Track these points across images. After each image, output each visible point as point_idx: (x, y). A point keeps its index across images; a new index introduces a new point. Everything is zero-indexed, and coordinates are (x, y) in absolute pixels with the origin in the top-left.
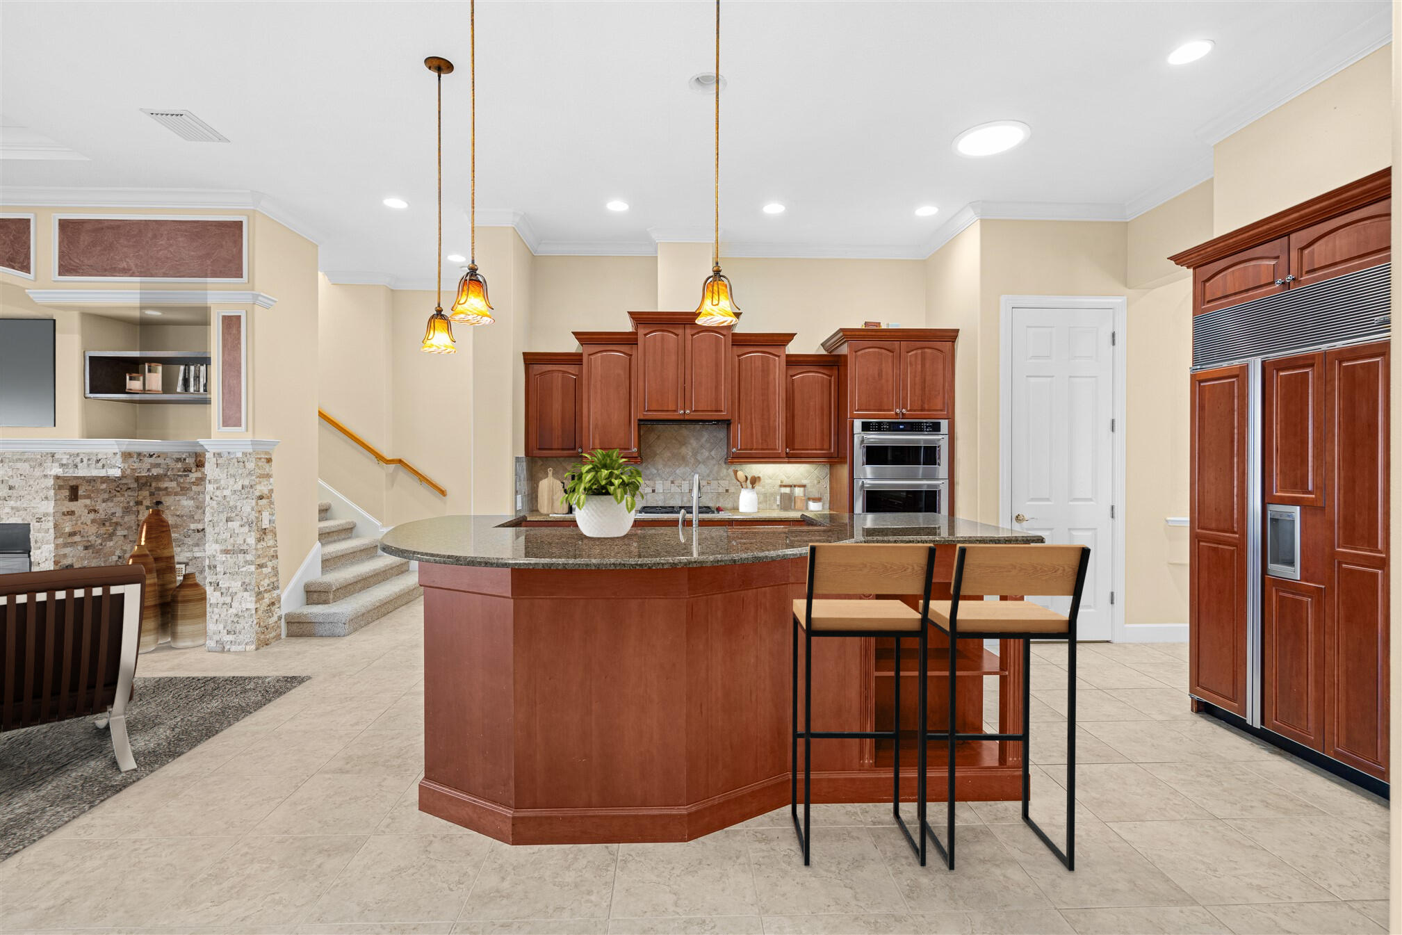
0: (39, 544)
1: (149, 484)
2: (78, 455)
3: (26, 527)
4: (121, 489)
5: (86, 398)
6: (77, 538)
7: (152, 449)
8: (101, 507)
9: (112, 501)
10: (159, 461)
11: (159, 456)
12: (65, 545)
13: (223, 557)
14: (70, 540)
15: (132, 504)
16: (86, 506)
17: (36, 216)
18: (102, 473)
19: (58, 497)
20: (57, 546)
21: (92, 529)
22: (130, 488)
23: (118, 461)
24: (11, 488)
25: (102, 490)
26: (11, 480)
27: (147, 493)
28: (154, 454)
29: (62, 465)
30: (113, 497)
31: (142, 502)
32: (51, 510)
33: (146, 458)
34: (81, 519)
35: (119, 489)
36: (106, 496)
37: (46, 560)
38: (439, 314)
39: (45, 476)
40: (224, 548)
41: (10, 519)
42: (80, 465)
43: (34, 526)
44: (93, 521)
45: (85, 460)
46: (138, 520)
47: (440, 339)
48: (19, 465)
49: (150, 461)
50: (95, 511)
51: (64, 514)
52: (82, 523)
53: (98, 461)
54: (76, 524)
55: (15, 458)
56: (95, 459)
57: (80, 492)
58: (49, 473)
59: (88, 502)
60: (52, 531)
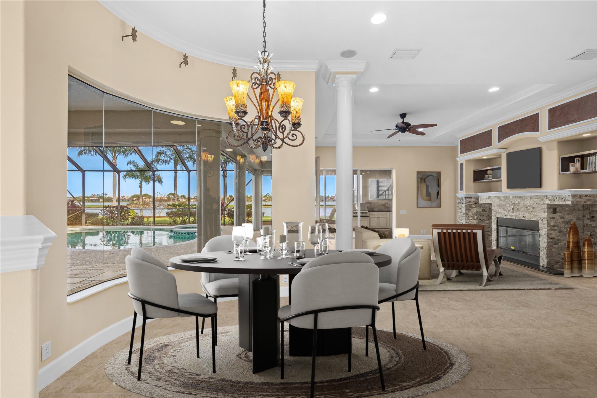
0: (542, 229)
1: (588, 208)
2: (555, 196)
3: (538, 222)
4: (576, 210)
5: (560, 174)
6: (556, 228)
7: (587, 193)
8: (566, 217)
9: (571, 215)
10: (590, 198)
11: (590, 196)
12: (551, 230)
14: (553, 228)
15: (581, 216)
16: (559, 216)
17: (541, 111)
18: (564, 203)
19: (549, 212)
20: (548, 230)
21: (563, 225)
22: (579, 210)
23: (570, 198)
24: (533, 208)
25: (567, 210)
26: (533, 205)
27: (588, 212)
28: (588, 195)
29: (550, 200)
30: (571, 213)
31: (585, 216)
32: (546, 217)
33: (583, 197)
34: (557, 221)
35: (574, 210)
36: (568, 212)
37: (544, 234)
39: (544, 204)
41: (533, 219)
42: (556, 200)
43: (540, 222)
44: (563, 222)
45: (558, 198)
46: (584, 224)
48: (536, 200)
49: (585, 198)
50: (564, 218)
51: (551, 218)
52: (558, 222)
53: (562, 198)
54: (556, 222)
55: (535, 197)
56: (561, 197)
57: (557, 210)
58: (545, 203)
59: (560, 214)
60: (546, 224)
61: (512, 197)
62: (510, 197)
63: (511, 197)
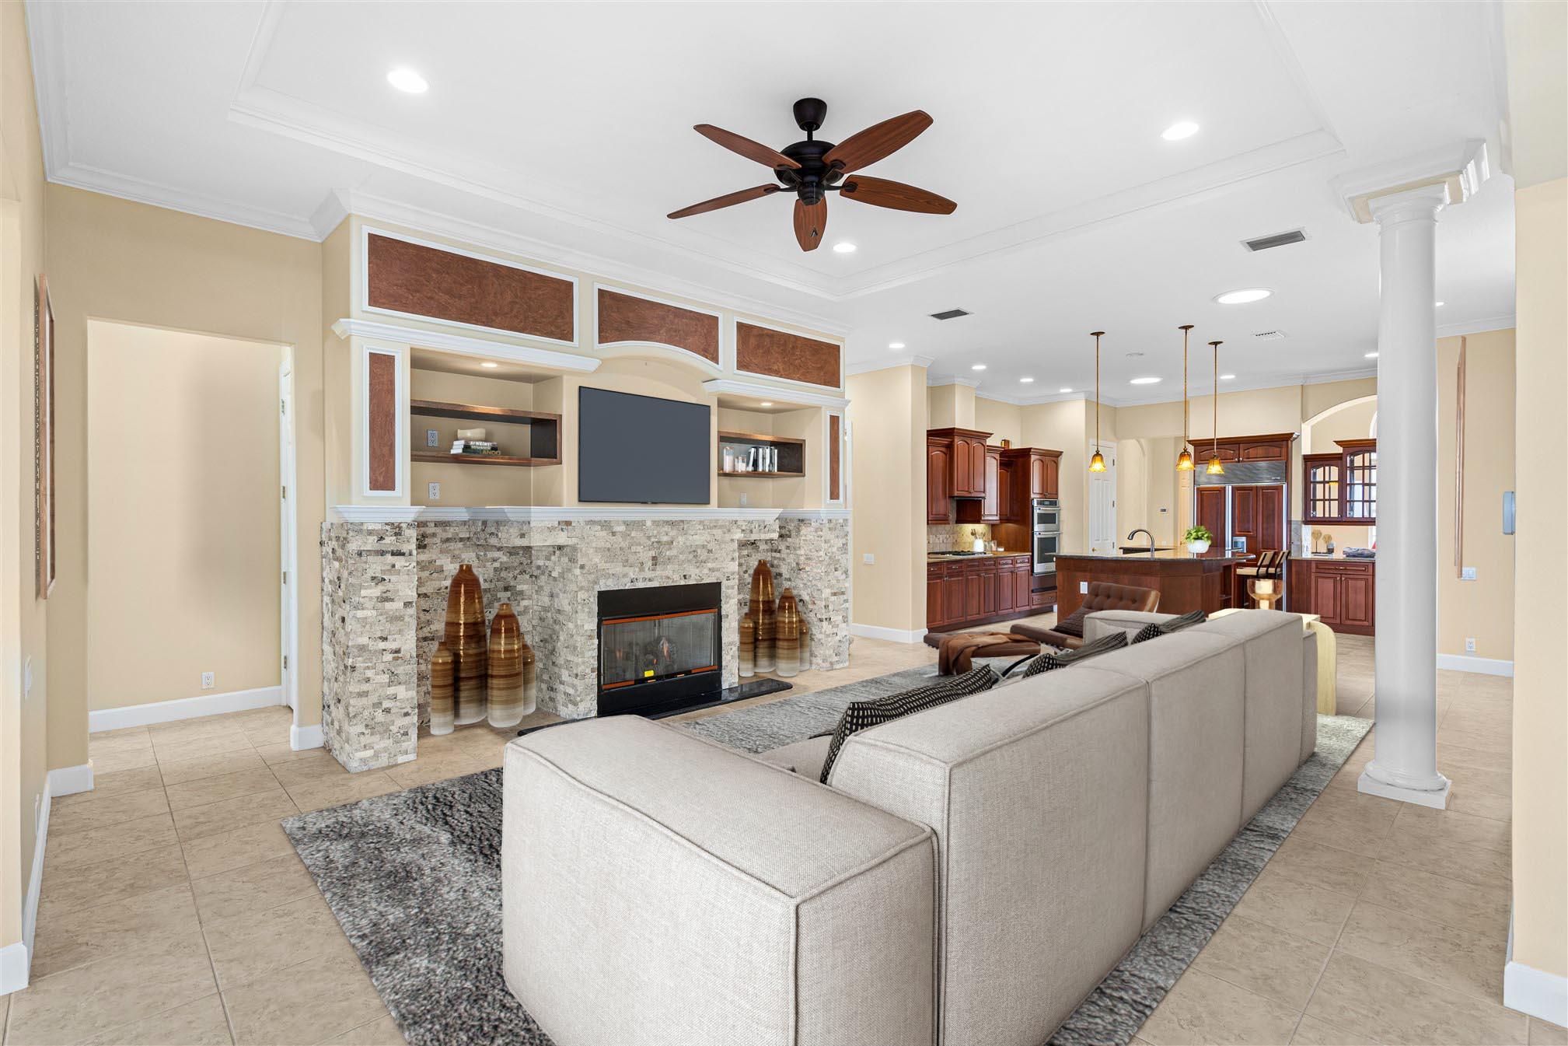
0: (728, 599)
2: (752, 522)
3: (719, 585)
13: (833, 598)
17: (722, 315)
18: (768, 537)
23: (778, 527)
24: (709, 552)
26: (709, 544)
29: (742, 530)
32: (736, 568)
38: (1098, 454)
39: (732, 540)
40: (833, 591)
41: (709, 579)
42: (754, 530)
43: (724, 584)
45: (757, 527)
47: (1098, 466)
48: (715, 531)
53: (766, 528)
55: (712, 526)
56: (763, 525)
58: (734, 537)
60: (736, 587)
61: (654, 522)
62: (643, 523)
63: (649, 524)
